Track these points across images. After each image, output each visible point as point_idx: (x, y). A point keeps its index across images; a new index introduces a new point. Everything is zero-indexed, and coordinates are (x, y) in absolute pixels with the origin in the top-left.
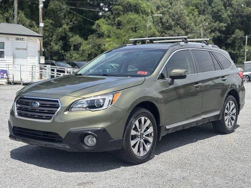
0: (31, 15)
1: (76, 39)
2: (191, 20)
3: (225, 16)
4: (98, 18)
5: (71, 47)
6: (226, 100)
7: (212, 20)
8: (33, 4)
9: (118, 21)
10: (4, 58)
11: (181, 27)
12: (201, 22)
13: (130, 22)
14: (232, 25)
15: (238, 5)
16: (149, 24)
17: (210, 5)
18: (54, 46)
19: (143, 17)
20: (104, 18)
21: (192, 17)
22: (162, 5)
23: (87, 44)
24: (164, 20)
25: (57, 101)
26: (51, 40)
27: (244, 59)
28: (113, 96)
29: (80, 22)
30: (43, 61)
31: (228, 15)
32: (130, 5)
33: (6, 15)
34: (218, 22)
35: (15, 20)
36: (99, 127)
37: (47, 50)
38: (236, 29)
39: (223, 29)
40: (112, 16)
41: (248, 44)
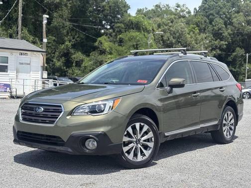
0: (35, 32)
1: (78, 56)
2: (191, 37)
3: (226, 34)
4: (100, 35)
5: (73, 63)
6: (224, 111)
7: (212, 38)
8: (36, 21)
9: (120, 38)
10: (7, 72)
11: (182, 45)
12: (202, 39)
13: (132, 39)
14: (233, 43)
15: (239, 23)
16: (150, 41)
17: (211, 23)
18: (56, 62)
19: (144, 35)
20: (106, 35)
21: (193, 35)
22: (163, 23)
23: (89, 61)
24: (165, 38)
25: (60, 106)
26: (54, 56)
27: (245, 77)
28: (114, 102)
29: (82, 39)
30: (45, 76)
31: (229, 33)
32: (132, 23)
33: (10, 31)
34: (218, 40)
35: (19, 36)
36: (99, 131)
37: (49, 66)
38: (237, 47)
39: (223, 48)
40: (114, 34)
41: (248, 62)
